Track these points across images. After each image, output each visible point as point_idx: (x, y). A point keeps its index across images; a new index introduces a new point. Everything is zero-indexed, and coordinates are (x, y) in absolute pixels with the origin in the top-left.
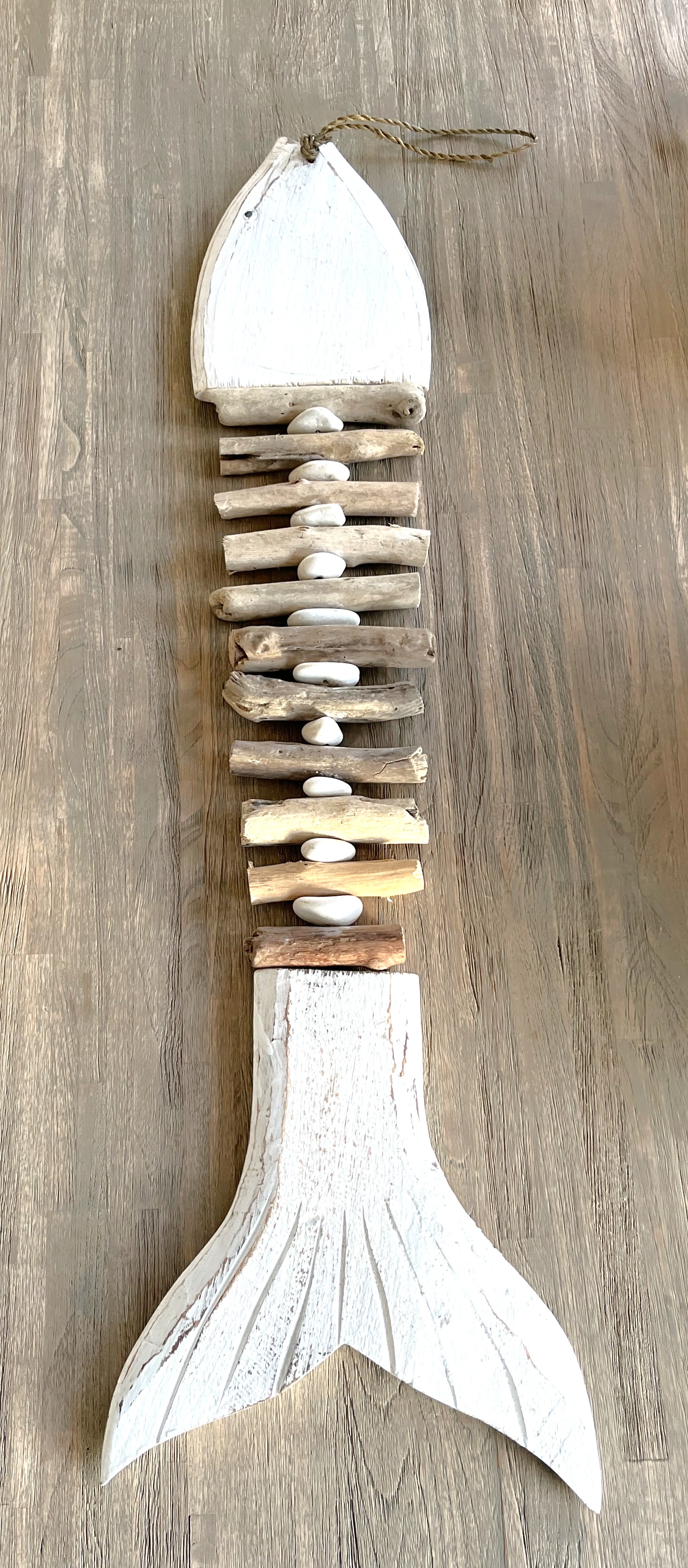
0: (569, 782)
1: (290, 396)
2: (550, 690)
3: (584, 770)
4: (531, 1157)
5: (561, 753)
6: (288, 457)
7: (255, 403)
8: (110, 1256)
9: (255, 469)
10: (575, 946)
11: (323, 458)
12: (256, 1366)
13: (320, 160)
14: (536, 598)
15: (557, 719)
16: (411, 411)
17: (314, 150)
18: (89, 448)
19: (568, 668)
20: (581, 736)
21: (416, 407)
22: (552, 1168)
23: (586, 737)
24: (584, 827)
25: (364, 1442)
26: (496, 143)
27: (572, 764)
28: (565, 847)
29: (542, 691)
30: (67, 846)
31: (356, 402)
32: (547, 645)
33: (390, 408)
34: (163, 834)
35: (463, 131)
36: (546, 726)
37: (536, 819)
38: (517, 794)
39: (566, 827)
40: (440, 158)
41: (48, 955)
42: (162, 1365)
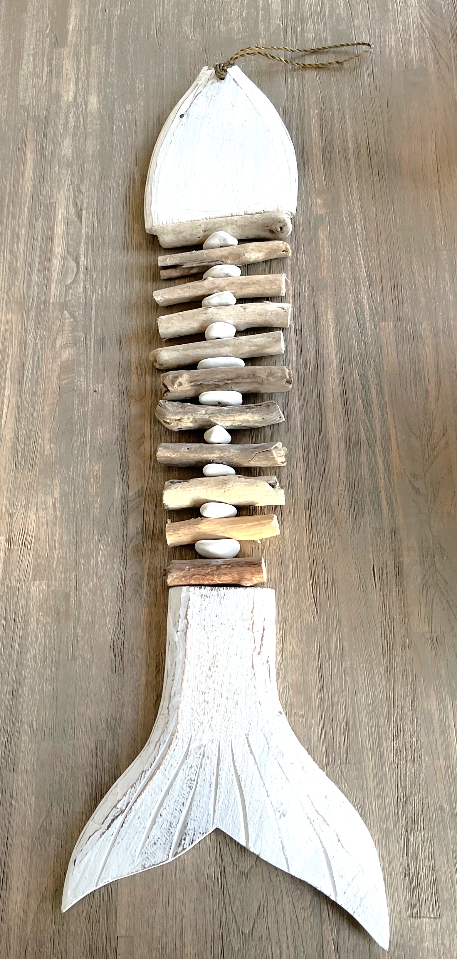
0: (383, 462)
1: (203, 226)
2: (373, 402)
3: (394, 453)
4: (350, 711)
5: (379, 443)
6: (201, 264)
7: (181, 232)
8: (75, 769)
9: (182, 273)
10: (385, 570)
11: (223, 263)
12: (159, 840)
13: (228, 77)
14: (365, 343)
15: (377, 421)
16: (281, 228)
17: (223, 72)
18: (82, 269)
19: (385, 387)
20: (392, 431)
21: (284, 226)
22: (364, 719)
23: (396, 432)
24: (393, 491)
25: (231, 895)
26: (346, 53)
27: (386, 450)
28: (380, 505)
29: (367, 403)
30: (59, 513)
31: (245, 226)
32: (371, 374)
33: (268, 228)
34: (117, 505)
35: (325, 48)
36: (369, 426)
37: (360, 487)
38: (348, 472)
39: (380, 492)
40: (309, 66)
41: (44, 582)
42: (101, 837)
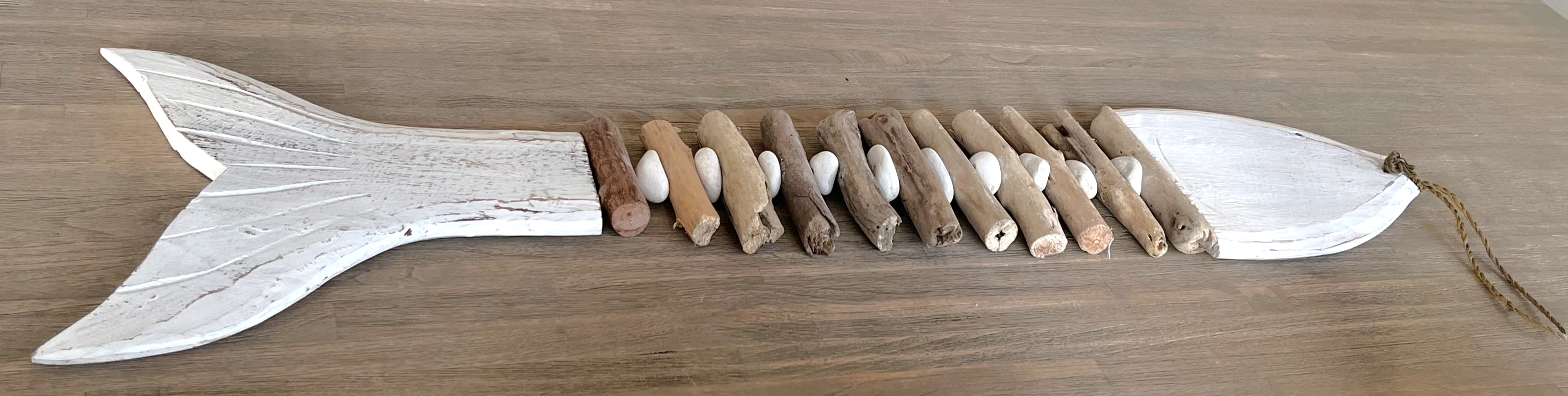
0: (855, 363)
2: (952, 350)
3: (873, 376)
4: (426, 327)
5: (885, 357)
6: (1081, 153)
7: (1117, 131)
8: (300, 69)
10: (671, 365)
11: (1095, 173)
13: (1389, 177)
14: (1050, 341)
15: (923, 355)
16: (1183, 227)
19: (985, 365)
20: (912, 373)
21: (1189, 229)
22: (414, 343)
23: (913, 378)
24: (809, 374)
25: (124, 206)
26: (1534, 314)
27: (877, 366)
28: (780, 359)
29: (946, 344)
30: (660, 52)
31: (1164, 191)
32: (1002, 349)
33: (1175, 215)
34: (688, 100)
36: (909, 346)
37: (803, 336)
38: (824, 323)
42: (206, 72)
